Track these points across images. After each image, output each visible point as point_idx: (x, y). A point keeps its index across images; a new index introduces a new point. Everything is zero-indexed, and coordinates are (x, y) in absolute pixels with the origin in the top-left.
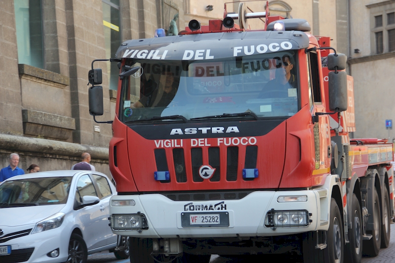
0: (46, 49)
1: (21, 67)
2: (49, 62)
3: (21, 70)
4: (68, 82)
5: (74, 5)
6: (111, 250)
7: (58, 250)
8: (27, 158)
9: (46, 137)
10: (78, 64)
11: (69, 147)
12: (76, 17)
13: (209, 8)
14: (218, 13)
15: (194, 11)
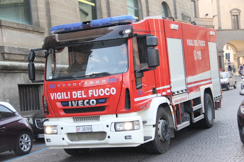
13: (207, 15)
14: (210, 16)
15: (201, 17)
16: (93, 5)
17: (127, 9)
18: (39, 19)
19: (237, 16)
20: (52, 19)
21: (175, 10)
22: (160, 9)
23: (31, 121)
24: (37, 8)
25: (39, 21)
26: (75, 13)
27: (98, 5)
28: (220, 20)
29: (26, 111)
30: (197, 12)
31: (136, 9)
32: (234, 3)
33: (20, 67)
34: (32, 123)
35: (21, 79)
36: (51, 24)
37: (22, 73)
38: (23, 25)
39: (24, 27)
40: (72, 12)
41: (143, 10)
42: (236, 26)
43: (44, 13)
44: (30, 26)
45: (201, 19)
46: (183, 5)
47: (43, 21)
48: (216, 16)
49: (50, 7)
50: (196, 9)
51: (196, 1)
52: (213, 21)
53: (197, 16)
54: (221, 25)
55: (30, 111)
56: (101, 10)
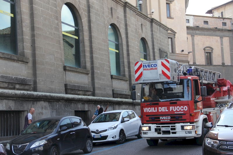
0: (121, 69)
1: (112, 76)
2: (122, 73)
3: (112, 77)
4: (128, 79)
5: (130, 55)
6: (136, 136)
7: (116, 136)
8: (114, 105)
9: (121, 98)
10: (131, 74)
11: (128, 101)
12: (130, 58)
13: (183, 51)
14: (186, 52)
15: (177, 52)
16: (77, 38)
17: (108, 43)
18: (24, 49)
19: (210, 53)
20: (36, 49)
21: (153, 45)
22: (139, 44)
23: (8, 147)
24: (23, 39)
25: (24, 51)
26: (59, 45)
27: (81, 38)
28: (195, 56)
29: (6, 137)
30: (173, 47)
31: (117, 43)
32: (207, 41)
33: (3, 94)
34: (9, 149)
35: (2, 106)
36: (35, 54)
37: (4, 99)
38: (8, 55)
39: (9, 57)
40: (56, 44)
41: (123, 44)
42: (209, 62)
43: (29, 44)
44: (15, 56)
45: (177, 55)
46: (160, 41)
47: (28, 51)
48: (191, 52)
49: (35, 38)
50: (173, 45)
51: (173, 39)
52: (188, 57)
53: (174, 52)
54: (195, 61)
55: (10, 136)
56: (84, 43)
